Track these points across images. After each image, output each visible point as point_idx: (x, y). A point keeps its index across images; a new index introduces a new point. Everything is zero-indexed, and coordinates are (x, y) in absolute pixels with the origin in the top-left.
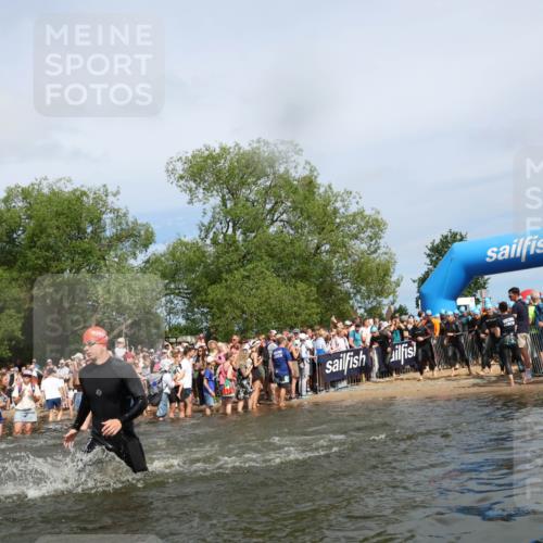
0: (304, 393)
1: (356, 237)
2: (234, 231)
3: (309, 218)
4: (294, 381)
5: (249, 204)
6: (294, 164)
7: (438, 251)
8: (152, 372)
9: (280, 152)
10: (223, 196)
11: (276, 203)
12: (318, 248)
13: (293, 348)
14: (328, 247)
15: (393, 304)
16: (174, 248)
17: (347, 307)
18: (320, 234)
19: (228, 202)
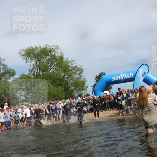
0: (61, 119)
1: (75, 73)
2: (39, 71)
3: (61, 68)
4: (58, 116)
5: (44, 63)
6: (57, 52)
7: (99, 78)
8: (15, 113)
9: (53, 49)
10: (36, 61)
11: (52, 63)
12: (64, 76)
13: (57, 106)
14: (67, 76)
15: (86, 93)
16: (22, 76)
17: (72, 94)
18: (64, 72)
19: (38, 63)
